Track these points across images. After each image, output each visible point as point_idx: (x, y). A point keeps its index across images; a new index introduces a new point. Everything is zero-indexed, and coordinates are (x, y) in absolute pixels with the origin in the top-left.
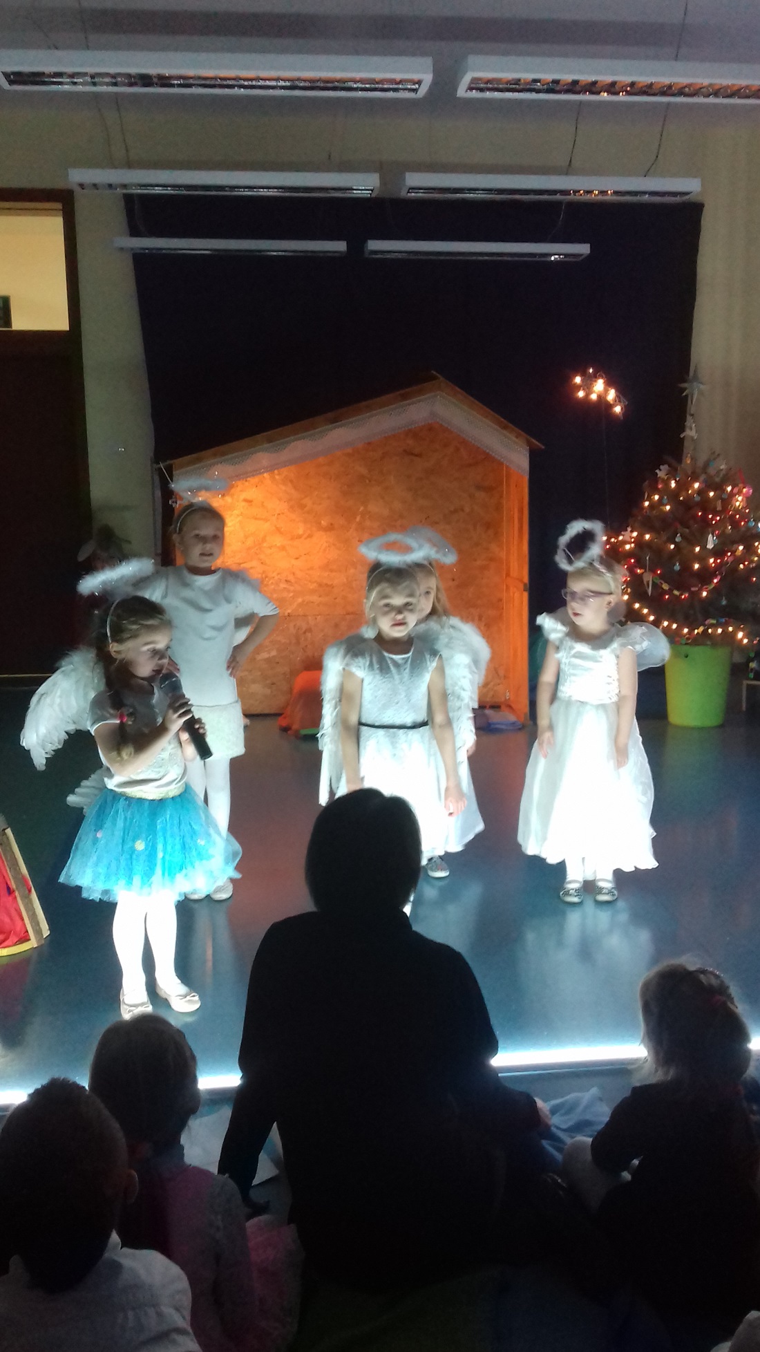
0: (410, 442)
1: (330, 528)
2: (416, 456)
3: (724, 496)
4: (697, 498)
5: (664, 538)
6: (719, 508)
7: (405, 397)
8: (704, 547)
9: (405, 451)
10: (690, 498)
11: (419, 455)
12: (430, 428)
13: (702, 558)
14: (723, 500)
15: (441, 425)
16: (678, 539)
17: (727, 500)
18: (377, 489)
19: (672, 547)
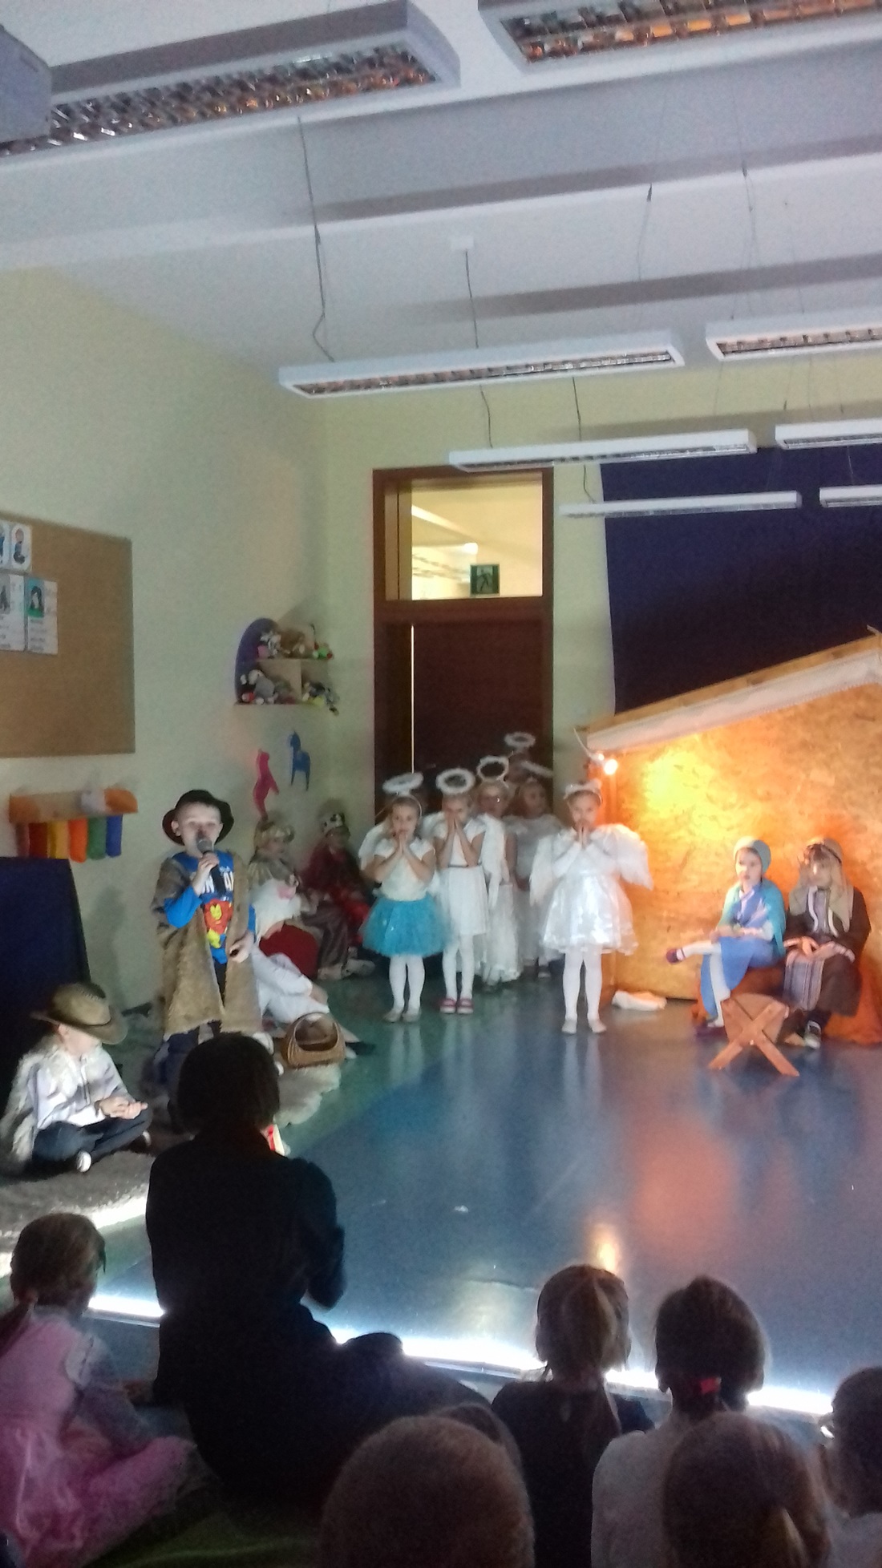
0: (862, 703)
1: (767, 797)
2: (868, 719)
7: (837, 655)
9: (856, 714)
11: (873, 719)
18: (821, 755)
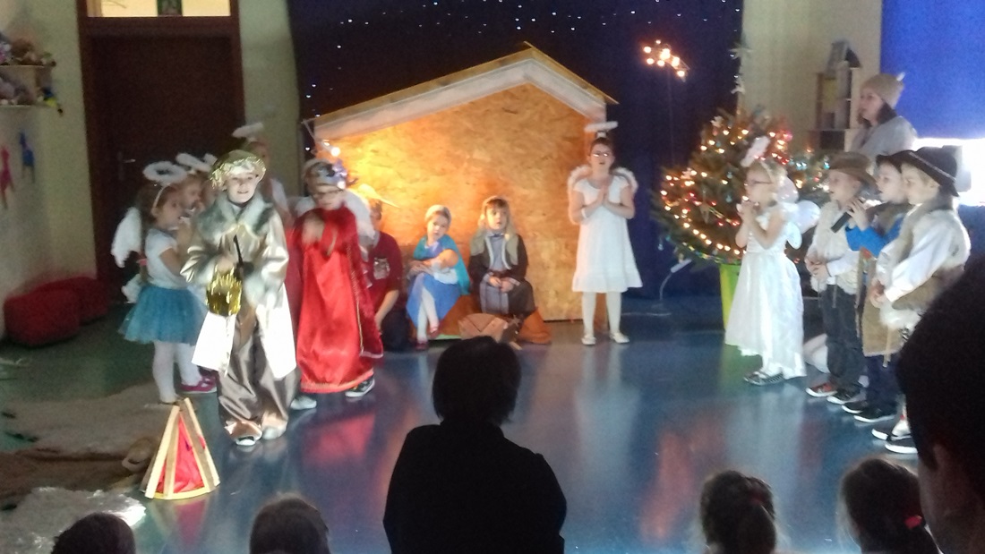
0: (508, 101)
1: (443, 172)
2: (512, 112)
5: (718, 176)
7: (503, 63)
9: (503, 109)
10: (739, 142)
11: (515, 112)
12: (524, 89)
15: (534, 87)
16: (730, 176)
18: (481, 140)
19: (725, 182)
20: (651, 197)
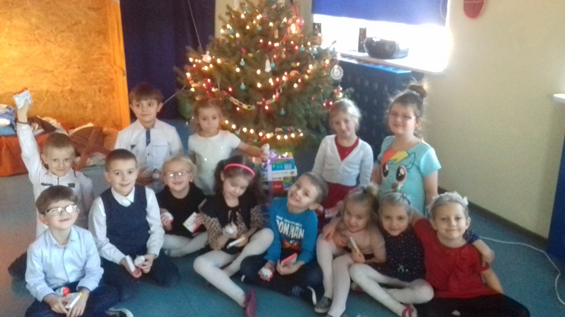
3: (282, 26)
4: (259, 28)
5: (233, 62)
6: (276, 36)
8: (263, 69)
10: (253, 27)
13: (263, 79)
14: (280, 29)
16: (242, 63)
17: (283, 29)
19: (238, 70)
20: (177, 75)
